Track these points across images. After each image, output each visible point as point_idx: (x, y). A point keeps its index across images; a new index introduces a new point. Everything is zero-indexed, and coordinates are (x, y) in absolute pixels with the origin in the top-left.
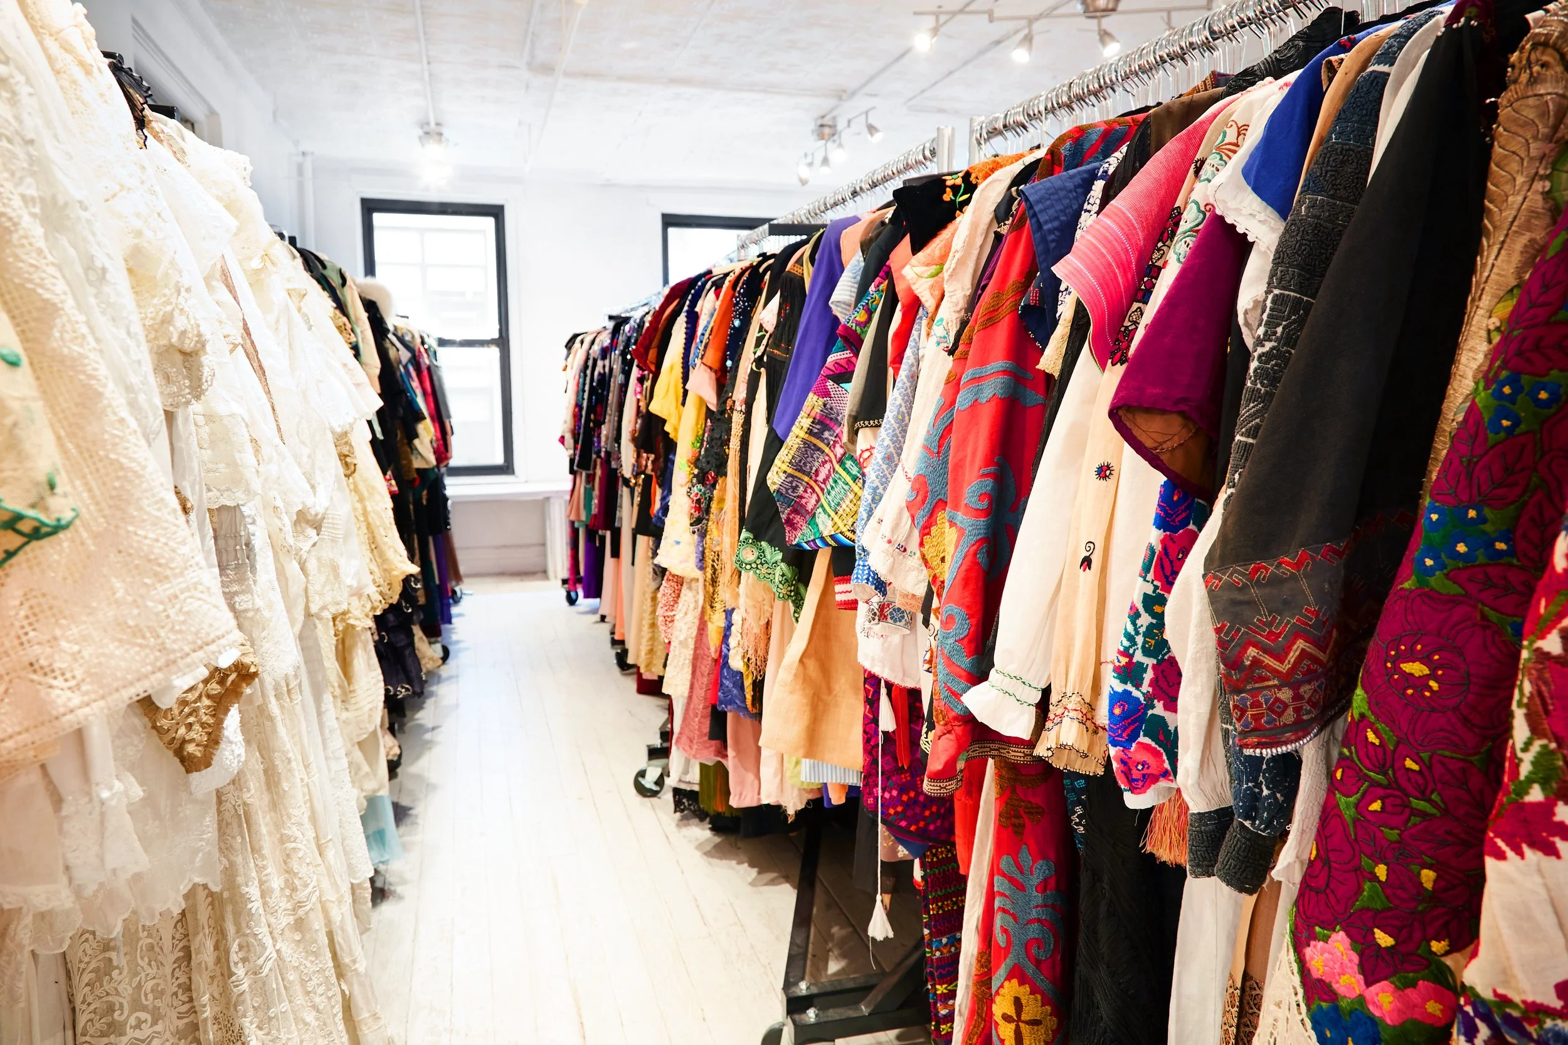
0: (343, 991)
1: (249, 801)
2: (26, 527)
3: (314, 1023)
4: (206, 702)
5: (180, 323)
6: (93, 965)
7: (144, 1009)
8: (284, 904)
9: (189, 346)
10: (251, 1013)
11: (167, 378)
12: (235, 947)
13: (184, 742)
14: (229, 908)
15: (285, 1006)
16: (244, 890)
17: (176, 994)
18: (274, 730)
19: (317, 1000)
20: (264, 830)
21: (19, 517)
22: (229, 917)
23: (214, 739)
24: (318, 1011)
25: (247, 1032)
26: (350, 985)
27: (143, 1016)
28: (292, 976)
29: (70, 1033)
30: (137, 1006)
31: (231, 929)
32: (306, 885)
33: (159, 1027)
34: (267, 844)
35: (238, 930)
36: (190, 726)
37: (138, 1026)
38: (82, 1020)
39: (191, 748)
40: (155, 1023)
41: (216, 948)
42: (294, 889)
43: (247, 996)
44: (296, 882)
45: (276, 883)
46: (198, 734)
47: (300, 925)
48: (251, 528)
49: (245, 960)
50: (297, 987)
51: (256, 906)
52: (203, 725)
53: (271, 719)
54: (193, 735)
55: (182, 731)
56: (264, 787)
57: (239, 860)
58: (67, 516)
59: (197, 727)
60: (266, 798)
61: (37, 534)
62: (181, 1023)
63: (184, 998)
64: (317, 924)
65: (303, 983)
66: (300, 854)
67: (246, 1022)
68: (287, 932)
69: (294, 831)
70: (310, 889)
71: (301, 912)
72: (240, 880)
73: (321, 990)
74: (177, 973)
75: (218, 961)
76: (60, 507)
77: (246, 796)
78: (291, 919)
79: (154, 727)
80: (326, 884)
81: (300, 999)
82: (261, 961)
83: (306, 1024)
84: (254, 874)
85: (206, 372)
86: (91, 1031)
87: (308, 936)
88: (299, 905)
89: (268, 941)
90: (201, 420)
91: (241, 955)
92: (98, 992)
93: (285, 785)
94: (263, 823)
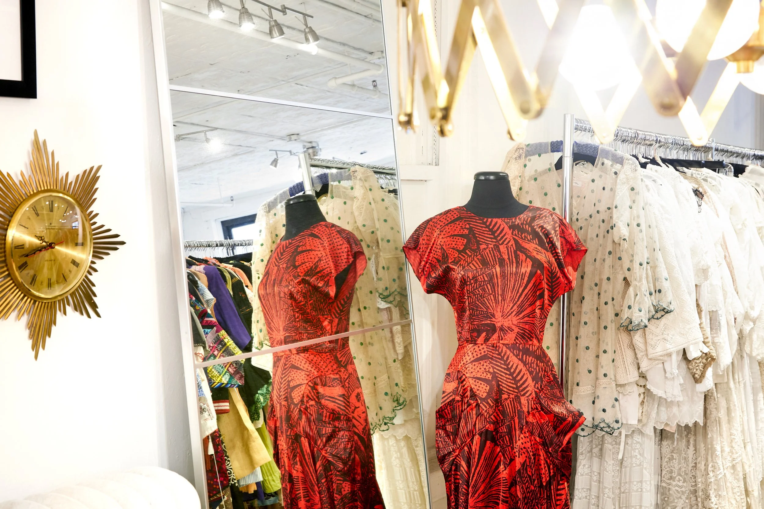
0: (747, 501)
1: (721, 417)
2: (665, 310)
3: (735, 505)
4: (702, 364)
5: (703, 263)
6: (668, 456)
7: (681, 476)
8: (729, 458)
9: (705, 268)
10: (713, 490)
11: (698, 276)
12: (710, 466)
13: (695, 374)
14: (710, 452)
15: (725, 493)
16: (715, 446)
17: (691, 478)
18: (731, 394)
19: (737, 497)
20: (724, 429)
21: (665, 309)
22: (710, 454)
23: (703, 375)
24: (737, 501)
25: (711, 495)
26: (751, 500)
27: (681, 478)
28: (728, 484)
29: (660, 477)
30: (679, 474)
31: (710, 459)
32: (737, 453)
33: (685, 484)
34: (725, 434)
35: (712, 460)
36: (697, 369)
37: (679, 481)
38: (664, 473)
39: (696, 376)
40: (683, 482)
41: (705, 465)
42: (733, 453)
43: (713, 484)
44: (734, 451)
45: (727, 449)
46: (699, 372)
47: (734, 467)
48: (720, 318)
49: (713, 471)
50: (730, 490)
51: (718, 453)
52: (700, 370)
53: (730, 389)
54: (697, 372)
55: (695, 370)
56: (726, 414)
57: (715, 436)
58: (673, 309)
59: (698, 370)
60: (727, 418)
61: (667, 312)
62: (692, 488)
63: (694, 480)
64: (739, 468)
65: (732, 489)
66: (736, 441)
67: (711, 492)
68: (729, 468)
69: (734, 432)
70: (738, 455)
71: (734, 462)
72: (714, 443)
73: (739, 494)
74: (692, 471)
75: (705, 469)
76: (671, 307)
77: (719, 415)
78: (731, 465)
79: (688, 368)
80: (744, 456)
81: (730, 494)
82: (718, 473)
83: (732, 504)
84: (719, 442)
85: (710, 274)
86: (666, 477)
87: (736, 472)
88: (734, 460)
89: (722, 468)
90: (709, 285)
91: (712, 469)
92: (669, 465)
93: (733, 414)
94: (725, 426)
